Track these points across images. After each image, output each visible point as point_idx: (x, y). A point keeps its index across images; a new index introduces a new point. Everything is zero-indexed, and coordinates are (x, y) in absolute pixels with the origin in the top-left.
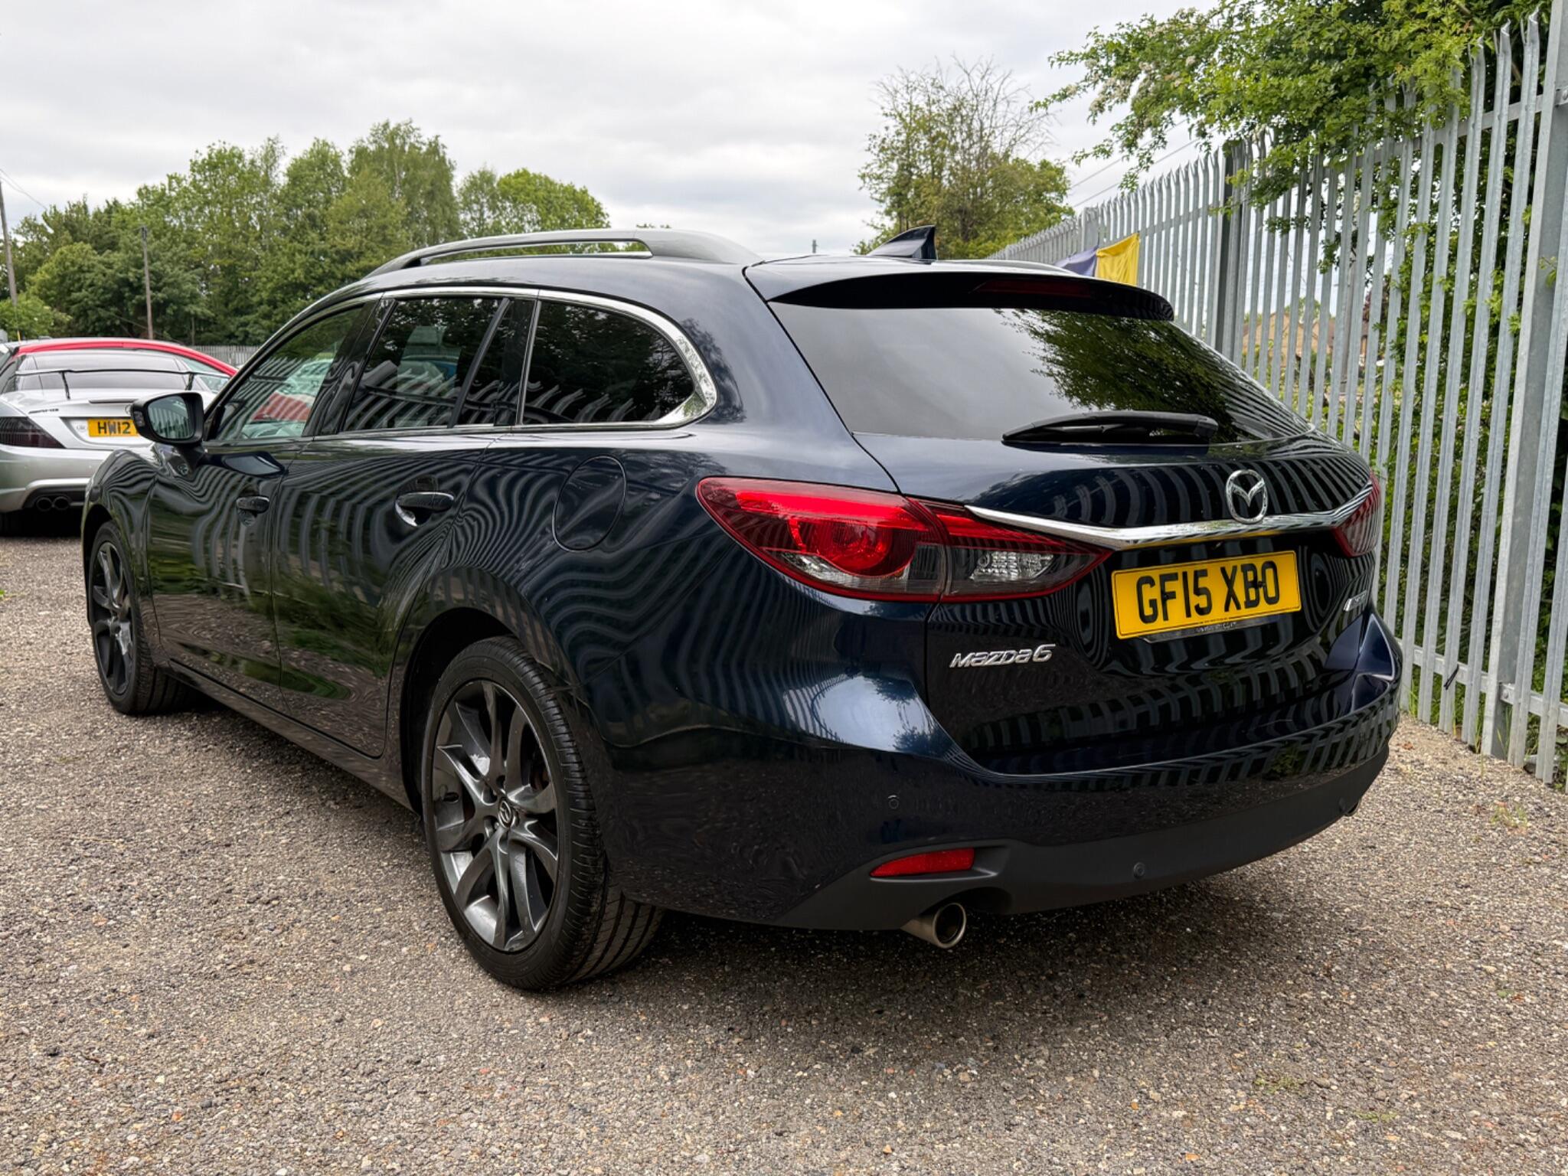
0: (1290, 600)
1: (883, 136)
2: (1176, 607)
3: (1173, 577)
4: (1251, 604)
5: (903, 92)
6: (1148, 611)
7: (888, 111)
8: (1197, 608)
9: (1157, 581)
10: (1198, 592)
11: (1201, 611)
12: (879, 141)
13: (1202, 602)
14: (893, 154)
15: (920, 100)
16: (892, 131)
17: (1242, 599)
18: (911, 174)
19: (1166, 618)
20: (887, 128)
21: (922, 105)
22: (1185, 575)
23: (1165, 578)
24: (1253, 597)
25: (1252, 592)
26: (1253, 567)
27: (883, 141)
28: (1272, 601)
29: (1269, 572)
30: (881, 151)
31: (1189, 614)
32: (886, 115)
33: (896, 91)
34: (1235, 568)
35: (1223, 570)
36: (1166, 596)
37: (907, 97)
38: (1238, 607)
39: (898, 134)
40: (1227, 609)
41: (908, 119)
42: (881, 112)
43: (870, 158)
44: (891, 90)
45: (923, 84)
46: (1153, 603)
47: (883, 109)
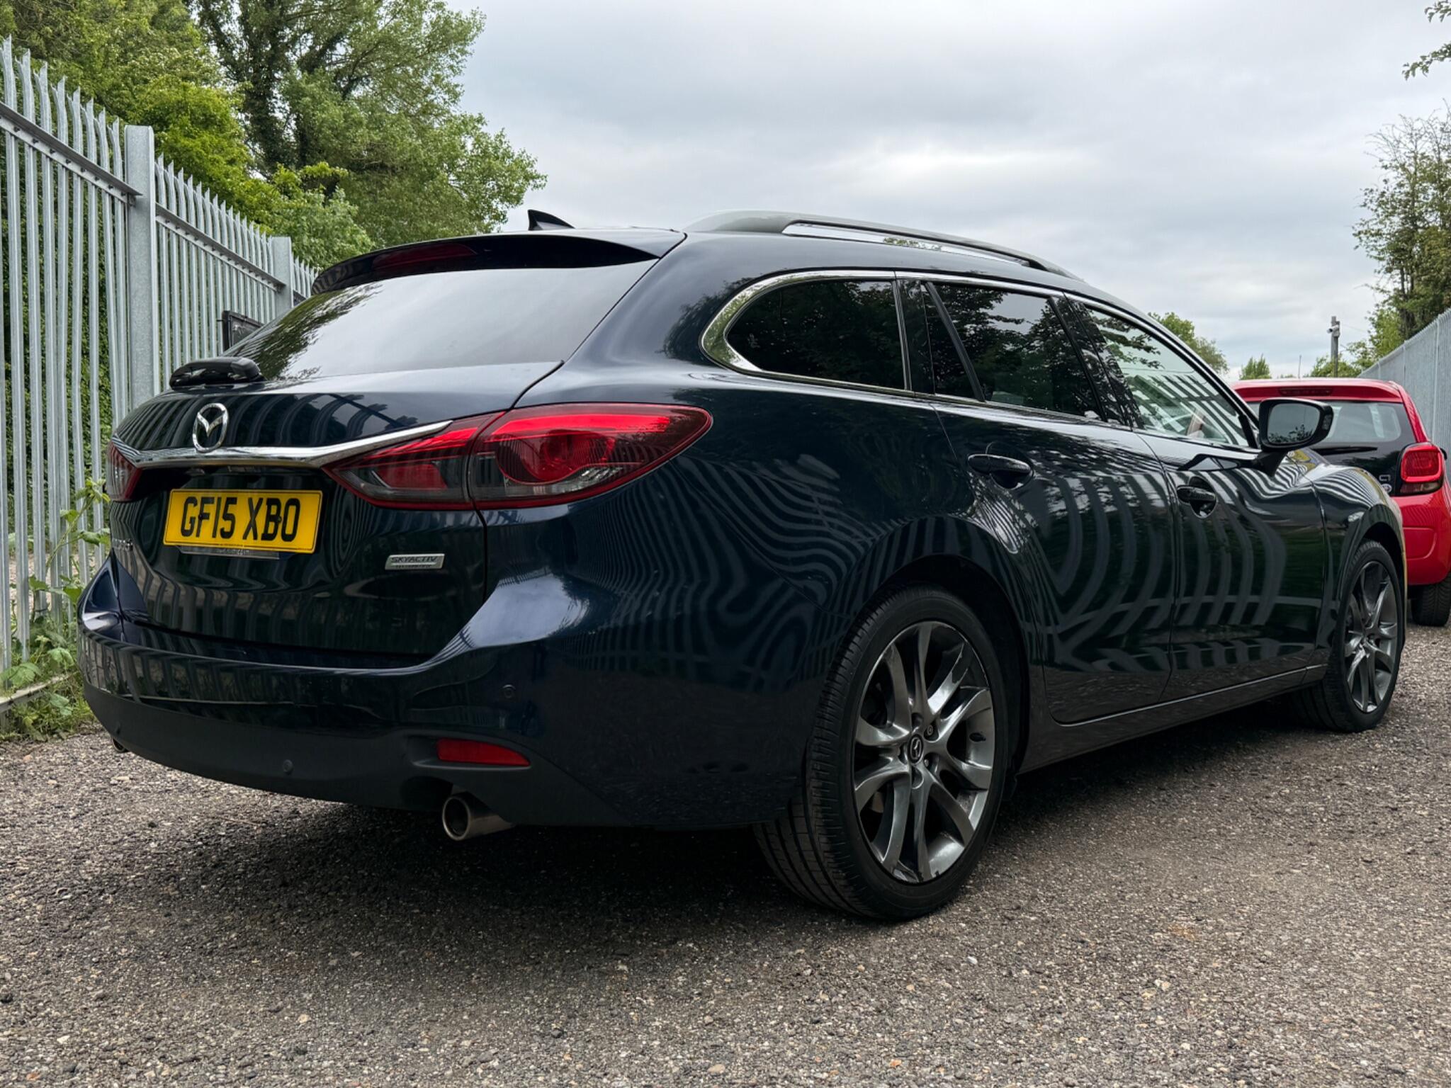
0: (305, 541)
1: (1382, 190)
2: (207, 526)
3: (211, 500)
4: (267, 537)
5: (1405, 140)
6: (188, 527)
7: (1386, 163)
8: (222, 530)
9: (199, 501)
10: (226, 517)
11: (226, 535)
12: (1376, 195)
13: (226, 525)
14: (1394, 208)
15: (1425, 147)
16: (1393, 183)
17: (260, 531)
18: (1417, 227)
20: (1386, 181)
21: (1430, 154)
22: (219, 499)
23: (206, 501)
24: (271, 531)
25: (272, 526)
26: (276, 502)
27: (1383, 194)
28: (288, 538)
29: (292, 509)
30: (1379, 206)
31: (214, 536)
32: (1386, 167)
33: (1399, 142)
34: (261, 500)
35: (250, 501)
36: (203, 516)
37: (1411, 146)
38: (255, 538)
39: (1401, 185)
40: (245, 537)
41: (1412, 169)
42: (1381, 164)
43: (1368, 215)
44: (1391, 140)
45: (1431, 130)
46: (192, 520)
47: (1381, 161)
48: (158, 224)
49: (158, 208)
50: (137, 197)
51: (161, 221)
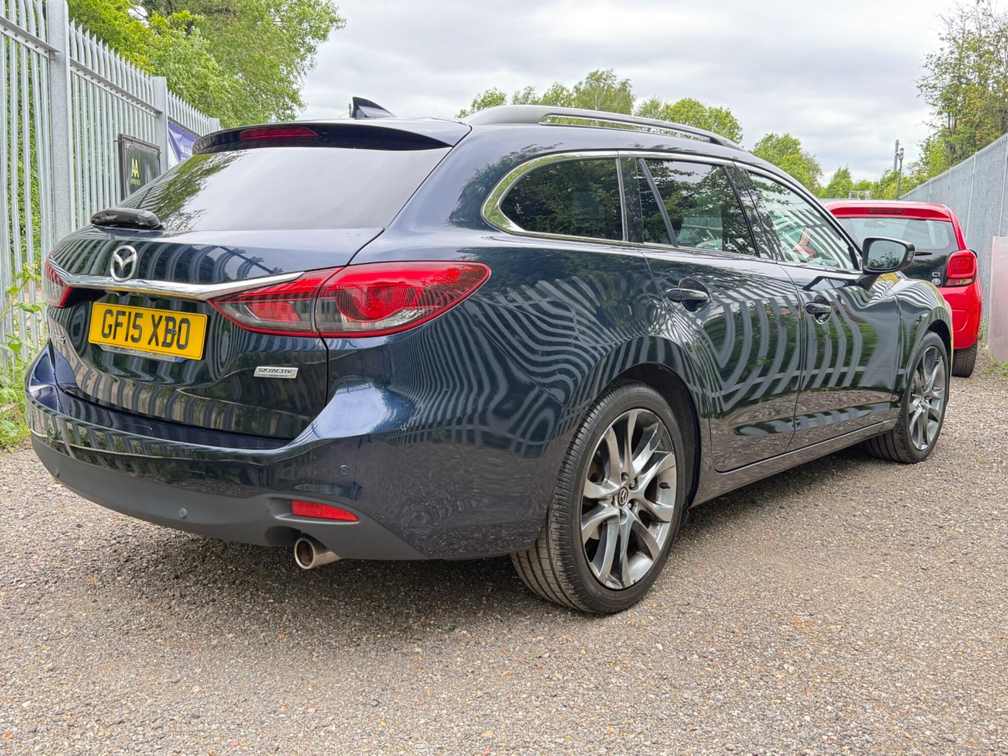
0: (194, 351)
1: (939, 55)
2: (121, 332)
3: (124, 313)
4: (165, 344)
5: (958, 20)
6: (107, 331)
7: (943, 36)
8: (132, 336)
9: (115, 313)
10: (135, 327)
11: (134, 340)
12: (935, 59)
13: (135, 333)
14: (947, 69)
15: (971, 26)
16: (947, 51)
17: (161, 340)
18: (961, 83)
19: (114, 338)
20: (942, 49)
21: (974, 30)
22: (130, 313)
23: (119, 313)
24: (169, 340)
25: (169, 336)
26: (172, 319)
27: (939, 59)
28: (180, 347)
29: (184, 326)
30: (936, 66)
31: (126, 340)
32: (942, 39)
33: (953, 21)
34: (161, 317)
35: (153, 316)
36: (118, 325)
37: (961, 24)
38: (157, 344)
39: (952, 53)
40: (149, 343)
41: (961, 42)
42: (939, 37)
43: (928, 73)
44: (948, 20)
45: (975, 14)
46: (110, 326)
47: (940, 34)
48: (71, 72)
49: (71, 61)
50: (56, 53)
51: (74, 70)
